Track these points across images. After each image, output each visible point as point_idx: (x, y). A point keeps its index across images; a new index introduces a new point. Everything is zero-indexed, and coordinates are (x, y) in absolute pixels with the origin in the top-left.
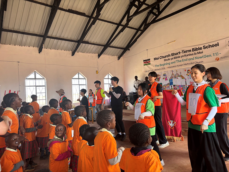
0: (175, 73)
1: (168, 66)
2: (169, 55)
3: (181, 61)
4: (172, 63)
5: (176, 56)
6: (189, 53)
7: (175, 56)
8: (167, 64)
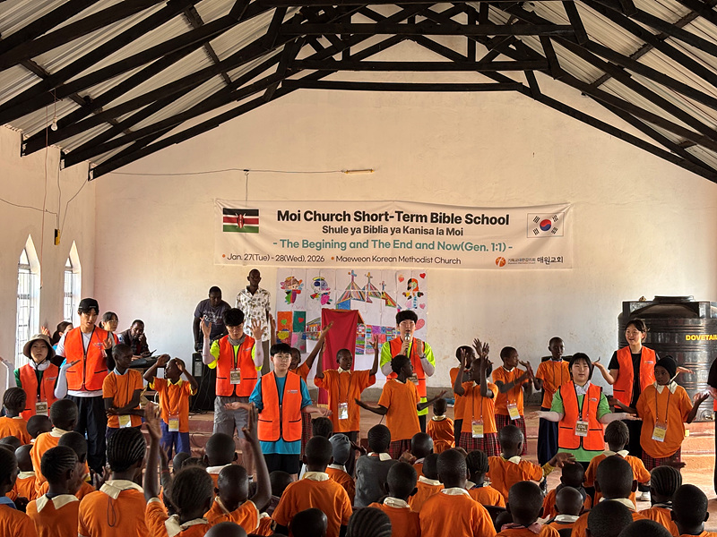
0: (361, 282)
1: (337, 252)
2: (346, 216)
3: (387, 245)
4: (355, 245)
5: (371, 223)
6: (419, 225)
7: (367, 223)
8: (333, 245)
